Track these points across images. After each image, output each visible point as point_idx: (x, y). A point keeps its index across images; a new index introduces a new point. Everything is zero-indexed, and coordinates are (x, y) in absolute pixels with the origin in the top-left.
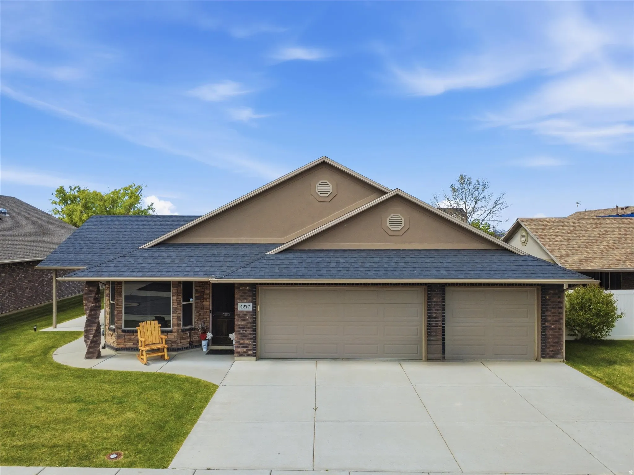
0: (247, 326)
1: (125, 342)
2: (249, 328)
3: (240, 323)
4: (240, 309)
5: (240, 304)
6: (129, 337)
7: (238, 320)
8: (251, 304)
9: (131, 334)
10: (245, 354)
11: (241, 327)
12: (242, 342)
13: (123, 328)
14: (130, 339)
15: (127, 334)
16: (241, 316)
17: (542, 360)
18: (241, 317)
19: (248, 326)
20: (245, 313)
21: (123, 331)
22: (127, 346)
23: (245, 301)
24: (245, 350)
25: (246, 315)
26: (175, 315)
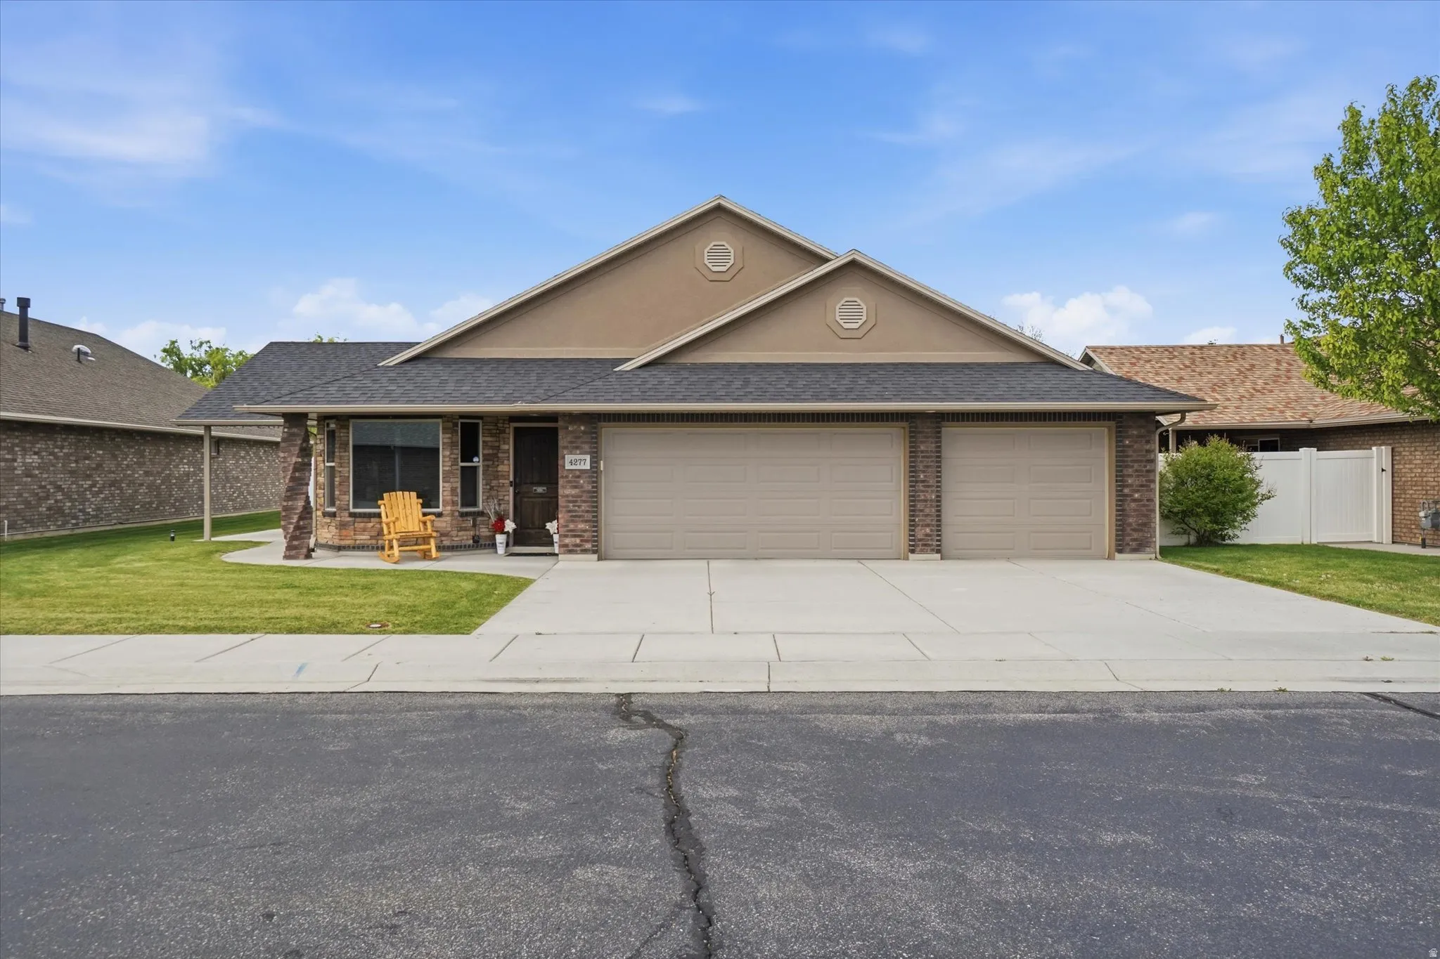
0: (581, 497)
1: (355, 534)
2: (584, 502)
3: (569, 491)
4: (568, 467)
5: (568, 458)
6: (362, 525)
7: (564, 487)
8: (588, 457)
9: (365, 520)
10: (578, 549)
11: (570, 499)
12: (572, 526)
13: (352, 510)
14: (364, 530)
15: (358, 520)
16: (570, 479)
17: (1117, 555)
18: (569, 482)
19: (583, 499)
20: (578, 473)
21: (352, 515)
22: (358, 542)
23: (578, 452)
24: (578, 541)
25: (579, 477)
26: (446, 485)
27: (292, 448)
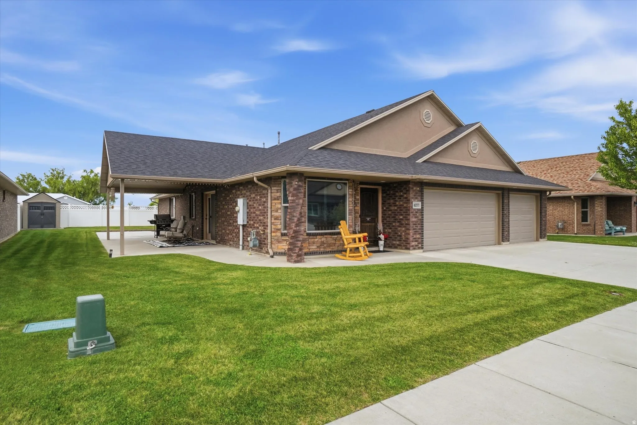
0: (418, 222)
1: (309, 246)
2: (419, 224)
3: (414, 219)
4: (414, 207)
5: (414, 203)
6: (312, 240)
7: (412, 217)
8: (420, 203)
9: (315, 237)
10: (417, 247)
11: (414, 223)
12: (415, 237)
13: (308, 232)
14: (314, 243)
15: (311, 237)
16: (414, 213)
17: (540, 239)
18: (414, 215)
19: (418, 223)
20: (417, 210)
21: (308, 235)
22: (311, 250)
23: (417, 200)
24: (417, 243)
25: (417, 212)
26: (350, 216)
27: (299, 194)
